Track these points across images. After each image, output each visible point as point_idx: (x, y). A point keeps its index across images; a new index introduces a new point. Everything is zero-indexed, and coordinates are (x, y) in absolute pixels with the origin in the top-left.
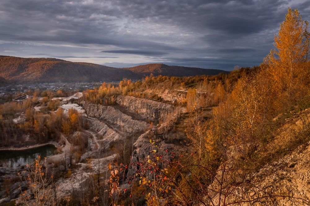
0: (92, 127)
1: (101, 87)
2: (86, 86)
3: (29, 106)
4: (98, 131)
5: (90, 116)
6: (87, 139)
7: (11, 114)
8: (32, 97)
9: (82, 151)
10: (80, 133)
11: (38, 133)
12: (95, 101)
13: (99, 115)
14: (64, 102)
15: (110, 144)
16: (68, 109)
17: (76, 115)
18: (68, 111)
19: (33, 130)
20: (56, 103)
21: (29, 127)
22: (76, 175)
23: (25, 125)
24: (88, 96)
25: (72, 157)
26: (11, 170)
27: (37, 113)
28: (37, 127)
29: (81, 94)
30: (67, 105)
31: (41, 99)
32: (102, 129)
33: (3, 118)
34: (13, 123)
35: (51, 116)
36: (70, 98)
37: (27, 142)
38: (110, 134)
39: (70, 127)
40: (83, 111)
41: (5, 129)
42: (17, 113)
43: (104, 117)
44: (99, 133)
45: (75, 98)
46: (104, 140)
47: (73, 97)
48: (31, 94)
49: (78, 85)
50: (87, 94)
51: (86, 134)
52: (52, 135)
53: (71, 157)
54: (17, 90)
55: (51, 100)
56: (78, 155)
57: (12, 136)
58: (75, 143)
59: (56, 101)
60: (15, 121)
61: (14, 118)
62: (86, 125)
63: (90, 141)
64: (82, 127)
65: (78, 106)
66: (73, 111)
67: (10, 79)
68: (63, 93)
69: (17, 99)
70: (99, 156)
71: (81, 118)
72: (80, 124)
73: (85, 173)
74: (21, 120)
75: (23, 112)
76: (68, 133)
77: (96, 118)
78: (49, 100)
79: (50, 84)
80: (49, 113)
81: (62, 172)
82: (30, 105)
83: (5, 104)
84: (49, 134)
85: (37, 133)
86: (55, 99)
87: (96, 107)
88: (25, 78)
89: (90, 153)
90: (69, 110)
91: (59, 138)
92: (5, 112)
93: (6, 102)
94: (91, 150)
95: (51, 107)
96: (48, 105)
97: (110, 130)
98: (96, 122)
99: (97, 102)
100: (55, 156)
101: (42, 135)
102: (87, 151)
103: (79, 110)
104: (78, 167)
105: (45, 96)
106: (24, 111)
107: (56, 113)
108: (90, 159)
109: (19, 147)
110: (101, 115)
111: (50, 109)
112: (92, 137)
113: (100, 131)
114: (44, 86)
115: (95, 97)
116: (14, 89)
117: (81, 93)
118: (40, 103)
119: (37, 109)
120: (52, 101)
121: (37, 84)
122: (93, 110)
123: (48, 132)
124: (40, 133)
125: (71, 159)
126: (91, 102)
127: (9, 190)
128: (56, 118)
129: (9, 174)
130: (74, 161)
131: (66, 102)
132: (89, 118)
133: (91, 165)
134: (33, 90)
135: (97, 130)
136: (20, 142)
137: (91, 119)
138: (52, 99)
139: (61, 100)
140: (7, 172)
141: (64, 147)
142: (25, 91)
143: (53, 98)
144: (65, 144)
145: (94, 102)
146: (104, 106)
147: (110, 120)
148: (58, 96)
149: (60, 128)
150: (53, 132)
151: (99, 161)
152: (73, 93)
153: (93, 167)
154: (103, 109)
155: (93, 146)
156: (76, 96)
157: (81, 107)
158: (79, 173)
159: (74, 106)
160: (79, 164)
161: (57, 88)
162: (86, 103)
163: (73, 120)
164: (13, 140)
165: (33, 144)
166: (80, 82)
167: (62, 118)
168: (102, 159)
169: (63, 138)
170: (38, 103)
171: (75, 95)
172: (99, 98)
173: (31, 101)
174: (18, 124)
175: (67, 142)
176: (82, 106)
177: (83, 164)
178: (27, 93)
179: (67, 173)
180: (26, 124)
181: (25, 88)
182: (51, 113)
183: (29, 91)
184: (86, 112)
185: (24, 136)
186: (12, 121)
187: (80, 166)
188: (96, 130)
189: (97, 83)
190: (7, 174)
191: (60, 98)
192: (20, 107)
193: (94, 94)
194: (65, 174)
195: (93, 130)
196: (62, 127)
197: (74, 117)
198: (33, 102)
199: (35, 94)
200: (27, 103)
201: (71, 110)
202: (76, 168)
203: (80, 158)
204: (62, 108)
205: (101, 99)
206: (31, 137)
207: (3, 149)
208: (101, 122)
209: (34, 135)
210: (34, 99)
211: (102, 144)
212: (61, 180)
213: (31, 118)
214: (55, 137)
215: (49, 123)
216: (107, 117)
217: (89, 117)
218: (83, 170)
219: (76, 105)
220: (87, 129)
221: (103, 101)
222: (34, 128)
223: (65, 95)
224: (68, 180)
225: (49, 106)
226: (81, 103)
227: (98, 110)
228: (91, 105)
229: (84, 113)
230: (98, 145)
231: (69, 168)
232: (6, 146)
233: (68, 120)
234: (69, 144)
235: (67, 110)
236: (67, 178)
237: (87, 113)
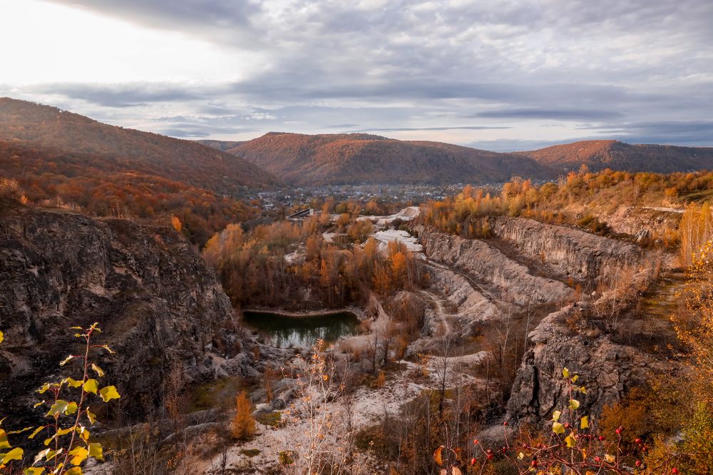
0: (435, 283)
1: (460, 196)
2: (428, 194)
3: (313, 230)
4: (449, 293)
5: (434, 260)
6: (424, 310)
7: (282, 246)
8: (320, 214)
9: (411, 335)
10: (408, 296)
11: (327, 287)
12: (446, 228)
13: (453, 259)
14: (380, 225)
15: (473, 327)
16: (387, 242)
17: (404, 256)
18: (386, 247)
19: (317, 280)
20: (364, 228)
21: (311, 272)
22: (394, 384)
23: (304, 268)
24: (432, 216)
25: (390, 345)
26: (276, 353)
27: (327, 246)
28: (327, 273)
29: (415, 211)
30: (386, 233)
31: (336, 218)
32: (458, 291)
33: (269, 252)
34: (284, 262)
35: (353, 253)
36: (393, 218)
37: (306, 302)
38: (475, 303)
39: (390, 280)
40: (419, 247)
41: (271, 273)
42: (293, 245)
43: (464, 265)
44: (450, 298)
45: (403, 218)
46: (460, 315)
47: (399, 217)
48: (318, 207)
49: (409, 191)
50: (428, 210)
51: (421, 299)
52: (353, 293)
53: (387, 345)
54: (294, 199)
55: (354, 220)
56: (402, 342)
57: (282, 287)
58: (399, 314)
59: (364, 223)
60: (288, 258)
61: (287, 252)
62: (424, 278)
63: (429, 314)
64: (415, 282)
65: (409, 235)
66: (399, 248)
67: (284, 177)
68: (378, 207)
69: (292, 217)
70: (446, 352)
71: (413, 263)
72: (410, 275)
73: (413, 384)
74: (298, 258)
75: (302, 243)
76: (385, 294)
77: (447, 264)
78: (350, 220)
79: (354, 187)
80: (349, 248)
81: (367, 375)
82: (315, 229)
83: (274, 225)
84: (348, 291)
85: (325, 285)
86: (363, 218)
87: (448, 240)
88: (308, 175)
89: (427, 340)
90: (389, 243)
91: (366, 301)
92: (272, 241)
93: (275, 221)
94: (429, 334)
95: (354, 235)
96: (348, 231)
97: (476, 293)
98: (445, 274)
99: (449, 229)
100: (357, 338)
101: (335, 292)
102: (421, 335)
103: (411, 244)
104: (399, 369)
105: (343, 213)
106: (304, 240)
107: (363, 248)
108: (425, 354)
109: (292, 311)
110: (457, 260)
111: (351, 239)
112: (433, 307)
113: (452, 294)
114: (343, 190)
115: (447, 219)
116: (289, 197)
117: (416, 208)
118: (333, 225)
119: (328, 237)
120: (356, 222)
121: (330, 186)
122: (440, 247)
123: (346, 287)
124: (331, 286)
125: (386, 348)
126: (438, 228)
127: (272, 391)
128: (362, 258)
129: (274, 359)
130: (393, 354)
131: (383, 225)
132: (430, 264)
133: (428, 369)
134: (322, 199)
135: (447, 293)
136: (295, 302)
137: (434, 266)
138: (358, 219)
139: (374, 222)
140: (271, 355)
141: (374, 320)
142: (308, 200)
143: (358, 217)
144: (376, 315)
145: (442, 230)
146: (464, 240)
147: (476, 273)
148: (368, 214)
149: (369, 280)
150: (355, 289)
151: (445, 363)
152: (399, 208)
153: (432, 374)
154: (462, 246)
155: (434, 326)
156: (405, 214)
157: (414, 239)
158: (400, 381)
159: (400, 236)
160: (402, 362)
161: (369, 195)
162: (425, 230)
163: (396, 266)
164: (283, 296)
165: (316, 308)
166: (415, 183)
167: (373, 260)
168: (451, 359)
169: (373, 303)
170: (331, 225)
171: (403, 211)
172: (454, 221)
173: (318, 222)
174: (294, 265)
175: (381, 311)
176: (417, 236)
177: (409, 363)
178: (312, 205)
179: (377, 378)
180: (307, 266)
181: (309, 194)
182: (353, 248)
183: (315, 201)
184: (424, 251)
185: (302, 290)
186: (283, 258)
187: (404, 368)
188: (444, 291)
189: (452, 187)
190: (271, 358)
191: (373, 218)
192: (298, 233)
193: (444, 211)
194: (373, 379)
195: (436, 292)
196: (373, 278)
197: (398, 258)
198: (322, 222)
199: (326, 207)
200: (310, 226)
201: (393, 244)
202: (395, 371)
203: (405, 349)
204: (376, 239)
205: (459, 222)
206: (313, 293)
207: (266, 311)
208: (455, 274)
209: (320, 290)
210: (324, 217)
211: (455, 323)
212: (363, 391)
213: (316, 256)
214: (358, 298)
215: (349, 267)
216: (470, 265)
217: (430, 262)
218: (410, 376)
219: (405, 233)
220: (424, 288)
221: (463, 227)
222: (321, 275)
223: (383, 212)
224: (377, 393)
225: (351, 232)
226: (416, 229)
227: (450, 248)
228: (437, 236)
229: (419, 252)
230: (446, 325)
231: (381, 368)
232: (271, 306)
233: (386, 264)
234: (385, 315)
235: (385, 244)
236: (375, 388)
237: (428, 253)
